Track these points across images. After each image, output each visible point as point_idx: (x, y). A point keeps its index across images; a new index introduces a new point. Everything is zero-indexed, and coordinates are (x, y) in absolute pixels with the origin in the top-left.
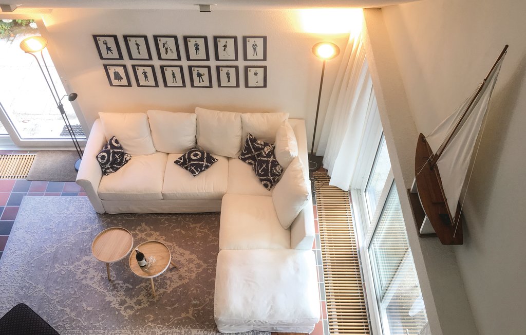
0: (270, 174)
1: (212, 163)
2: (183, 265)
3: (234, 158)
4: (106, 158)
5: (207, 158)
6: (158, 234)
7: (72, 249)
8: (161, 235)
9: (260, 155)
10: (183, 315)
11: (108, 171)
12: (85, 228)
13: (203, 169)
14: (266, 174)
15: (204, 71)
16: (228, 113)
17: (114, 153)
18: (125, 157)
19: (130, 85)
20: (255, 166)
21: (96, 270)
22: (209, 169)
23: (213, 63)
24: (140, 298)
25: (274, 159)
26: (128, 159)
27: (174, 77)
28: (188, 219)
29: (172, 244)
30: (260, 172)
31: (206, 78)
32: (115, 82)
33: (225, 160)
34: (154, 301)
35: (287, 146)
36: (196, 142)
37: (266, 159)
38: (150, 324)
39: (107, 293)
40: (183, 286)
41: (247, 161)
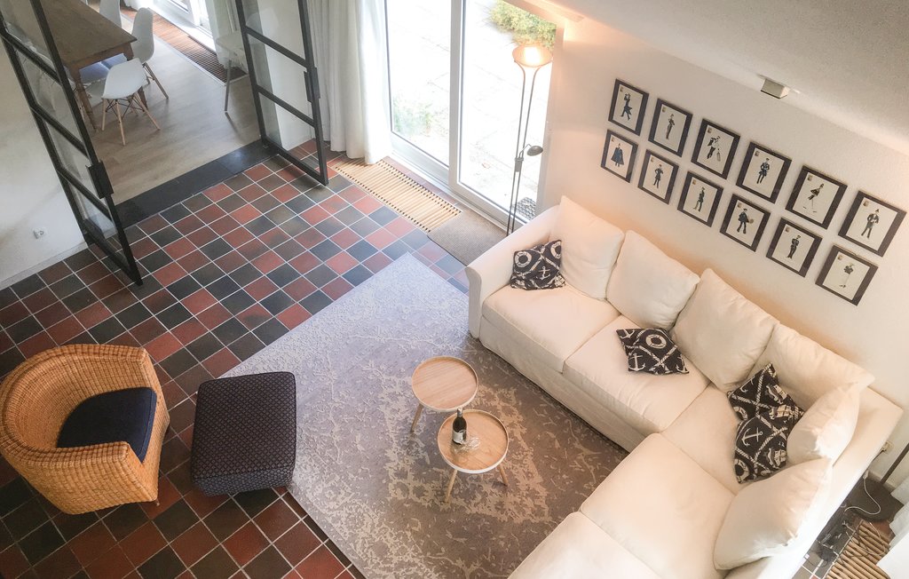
0: (757, 454)
1: (674, 371)
2: (518, 490)
3: (718, 389)
4: (528, 263)
5: (670, 356)
6: (521, 419)
7: (404, 355)
8: (523, 424)
9: (764, 412)
10: (460, 563)
11: (519, 282)
12: (438, 341)
13: (652, 369)
14: (751, 451)
15: (756, 217)
16: (755, 308)
17: (544, 263)
18: (556, 278)
19: (628, 179)
20: (743, 425)
21: (409, 405)
22: (661, 377)
23: (778, 210)
24: (427, 487)
25: (783, 435)
26: (557, 284)
27: (701, 200)
28: (578, 431)
29: (526, 448)
30: (743, 440)
31: (752, 229)
32: (610, 163)
33: (702, 384)
34: (439, 508)
35: (820, 427)
36: (674, 325)
37: (769, 425)
38: (409, 534)
39: (394, 445)
40: (493, 520)
41: (737, 408)
